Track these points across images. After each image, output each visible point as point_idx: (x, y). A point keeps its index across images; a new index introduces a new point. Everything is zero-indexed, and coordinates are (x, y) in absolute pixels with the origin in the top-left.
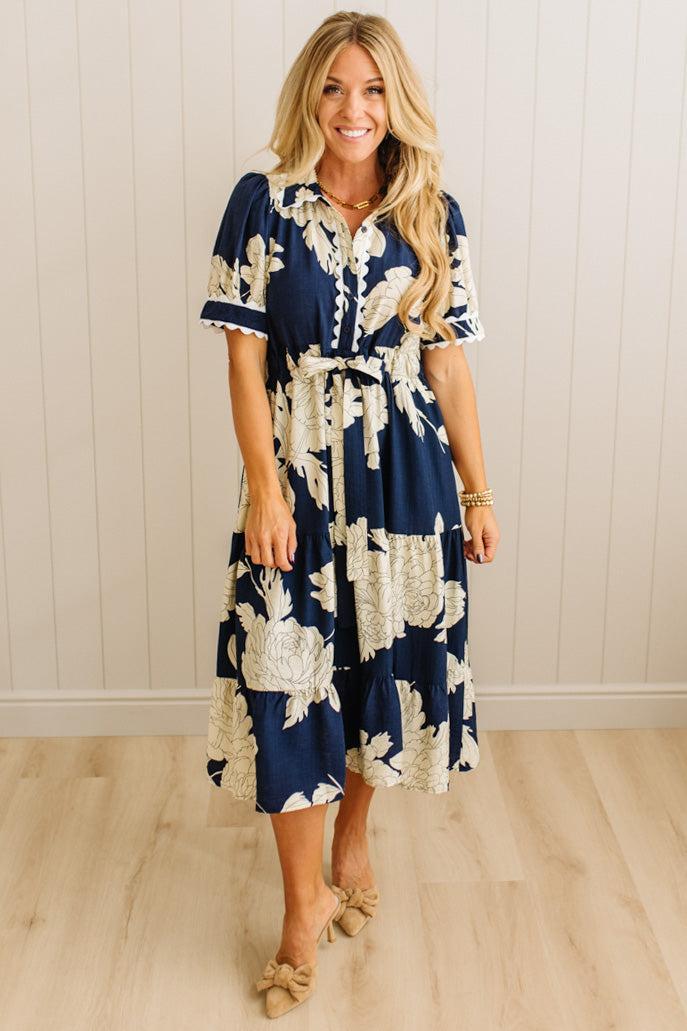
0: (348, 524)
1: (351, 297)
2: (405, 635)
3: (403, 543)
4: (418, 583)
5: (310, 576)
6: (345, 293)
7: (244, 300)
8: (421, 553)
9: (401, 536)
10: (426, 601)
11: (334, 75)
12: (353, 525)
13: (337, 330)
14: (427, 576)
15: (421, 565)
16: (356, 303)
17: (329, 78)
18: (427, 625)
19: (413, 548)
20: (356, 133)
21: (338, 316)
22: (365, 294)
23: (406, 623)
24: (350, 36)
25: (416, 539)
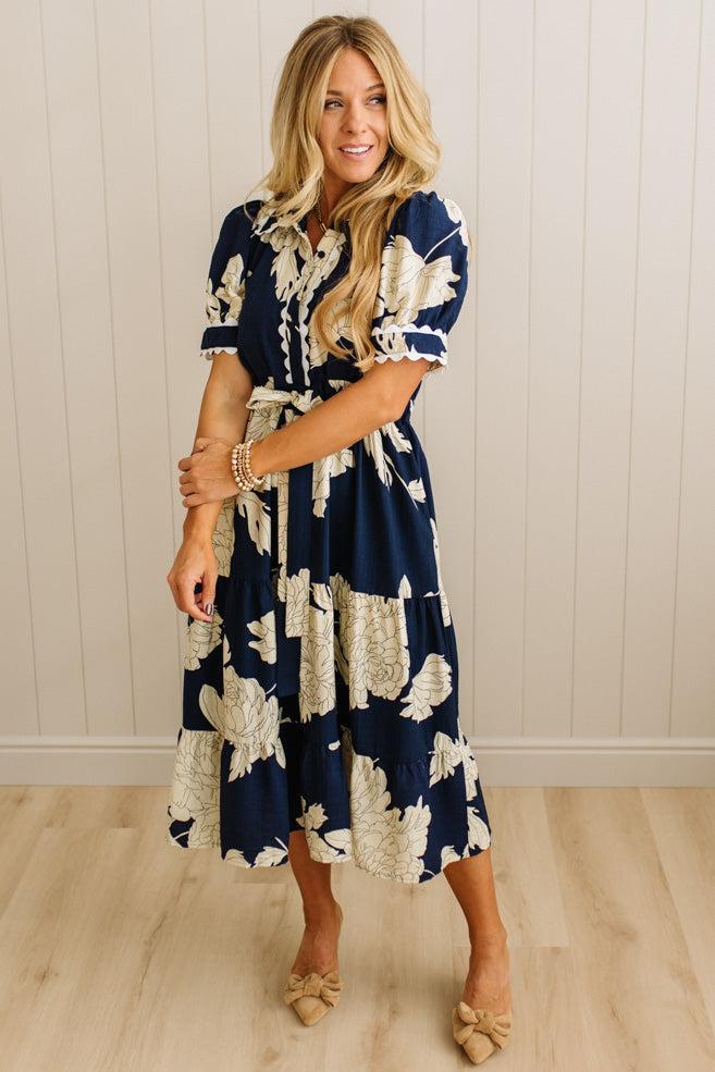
0: (289, 575)
1: (293, 325)
2: (368, 706)
3: (364, 602)
4: (380, 651)
5: (248, 625)
6: (287, 321)
7: (223, 320)
8: (384, 617)
9: (362, 595)
10: (390, 669)
11: (333, 88)
12: (294, 576)
13: (287, 363)
14: (389, 644)
15: (384, 630)
16: (299, 333)
17: (328, 92)
18: (392, 697)
19: (375, 609)
20: (360, 150)
21: (285, 347)
22: (307, 322)
23: (369, 692)
24: (342, 41)
25: (378, 599)
